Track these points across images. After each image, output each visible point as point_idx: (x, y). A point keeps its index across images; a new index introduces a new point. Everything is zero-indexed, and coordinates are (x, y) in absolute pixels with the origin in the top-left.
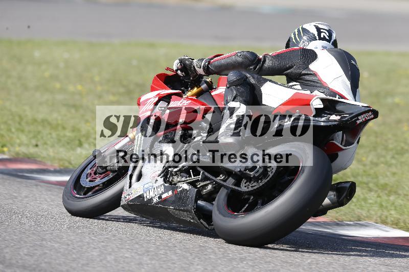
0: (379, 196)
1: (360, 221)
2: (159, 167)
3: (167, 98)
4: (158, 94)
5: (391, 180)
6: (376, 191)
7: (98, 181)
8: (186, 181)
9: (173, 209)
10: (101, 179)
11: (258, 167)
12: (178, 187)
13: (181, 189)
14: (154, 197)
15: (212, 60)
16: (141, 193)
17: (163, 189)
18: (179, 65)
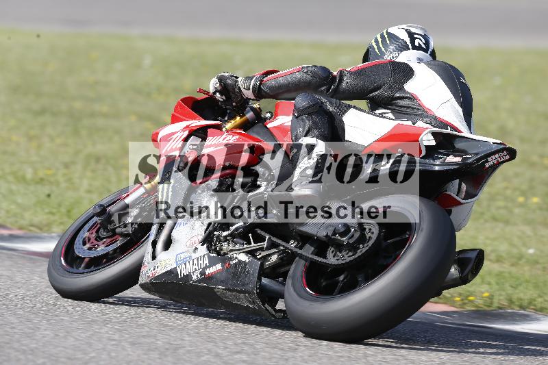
3: (201, 133)
4: (188, 127)
7: (101, 249)
8: (242, 249)
9: (223, 289)
10: (107, 246)
11: (353, 230)
12: (231, 259)
13: (237, 261)
14: (193, 272)
15: (265, 79)
16: (172, 267)
17: (207, 262)
18: (218, 85)
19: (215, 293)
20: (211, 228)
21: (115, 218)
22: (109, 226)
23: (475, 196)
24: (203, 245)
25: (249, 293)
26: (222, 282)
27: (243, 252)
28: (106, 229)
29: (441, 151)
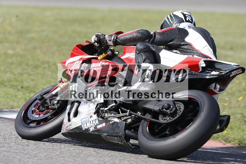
0: (24, 94)
1: (12, 109)
2: (92, 107)
3: (89, 61)
4: (81, 58)
5: (32, 84)
6: (22, 91)
7: (42, 116)
8: (115, 116)
9: (107, 135)
10: (44, 115)
11: (172, 107)
12: (110, 121)
13: (113, 122)
14: (91, 128)
15: (118, 36)
16: (79, 125)
17: (97, 122)
18: (96, 39)
19: (101, 137)
20: (98, 106)
21: (48, 101)
22: (45, 105)
23: (224, 90)
24: (95, 114)
25: (120, 137)
26: (105, 132)
27: (116, 118)
28: (43, 106)
29: (209, 69)
